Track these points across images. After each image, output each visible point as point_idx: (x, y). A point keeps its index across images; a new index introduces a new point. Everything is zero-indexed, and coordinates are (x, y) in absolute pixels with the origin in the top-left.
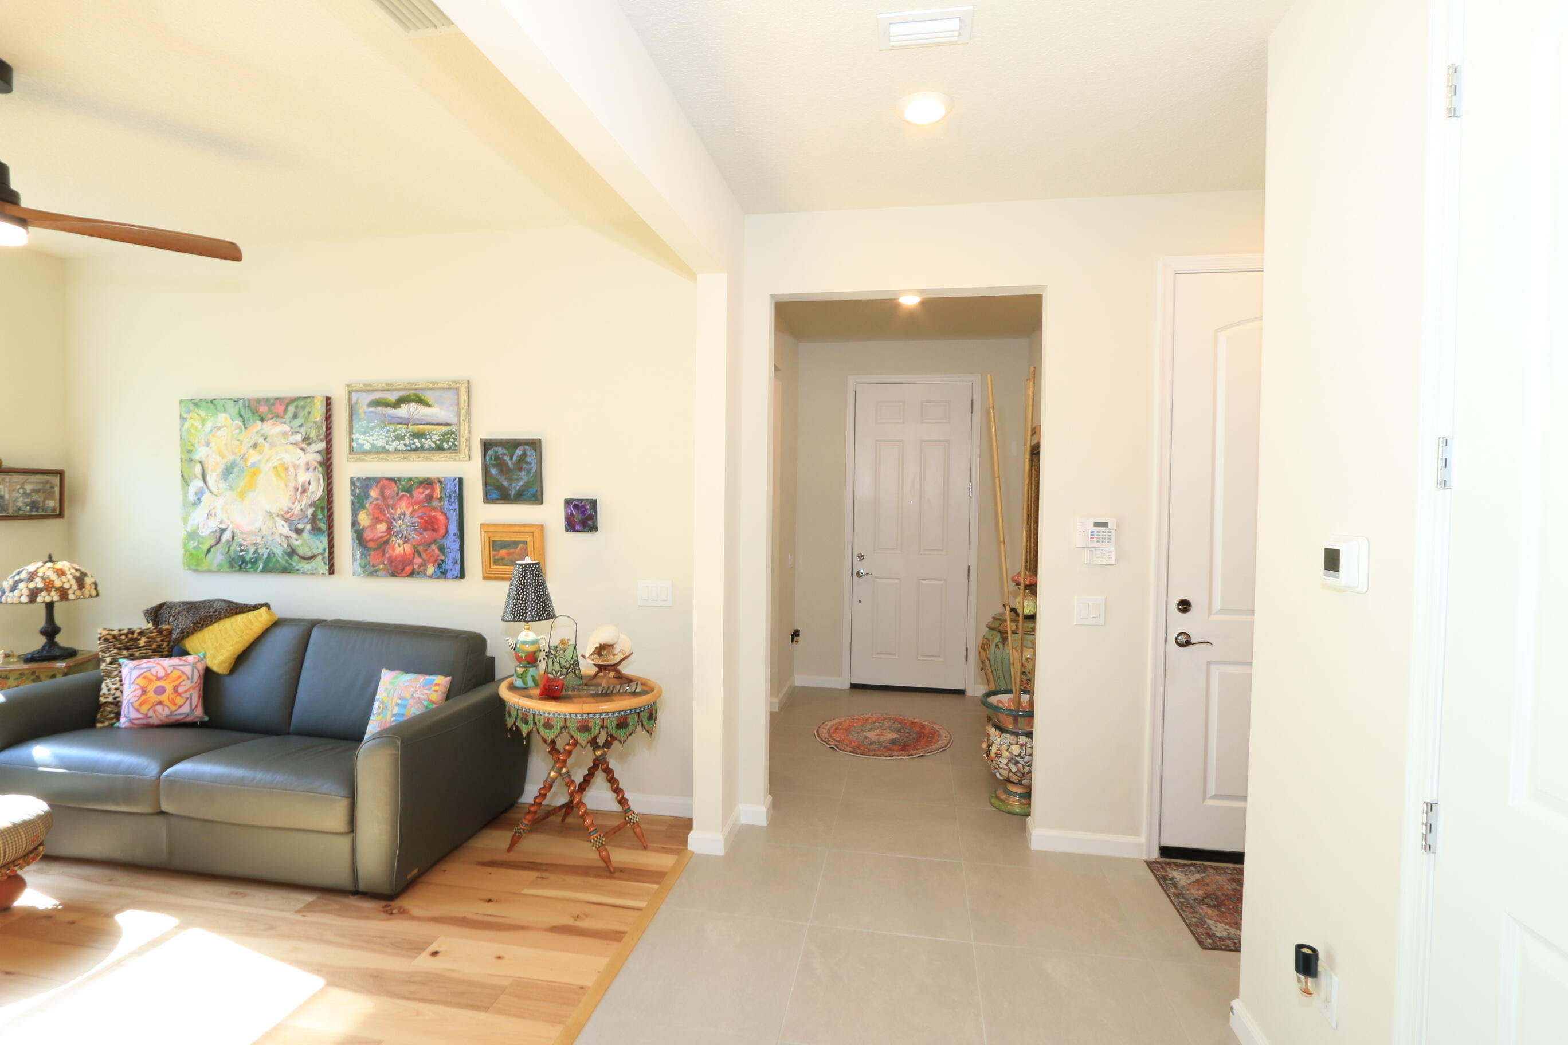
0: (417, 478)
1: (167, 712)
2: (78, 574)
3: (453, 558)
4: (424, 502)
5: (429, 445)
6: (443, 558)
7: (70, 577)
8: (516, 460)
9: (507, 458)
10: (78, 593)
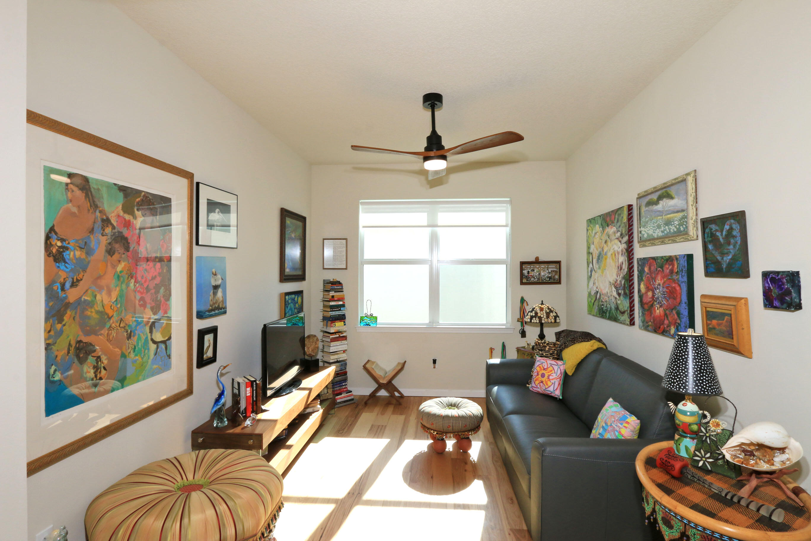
0: (665, 256)
1: (544, 388)
2: (548, 311)
3: (685, 323)
4: (669, 275)
5: (673, 230)
6: (679, 322)
7: (544, 312)
8: (725, 235)
9: (718, 234)
10: (546, 320)
